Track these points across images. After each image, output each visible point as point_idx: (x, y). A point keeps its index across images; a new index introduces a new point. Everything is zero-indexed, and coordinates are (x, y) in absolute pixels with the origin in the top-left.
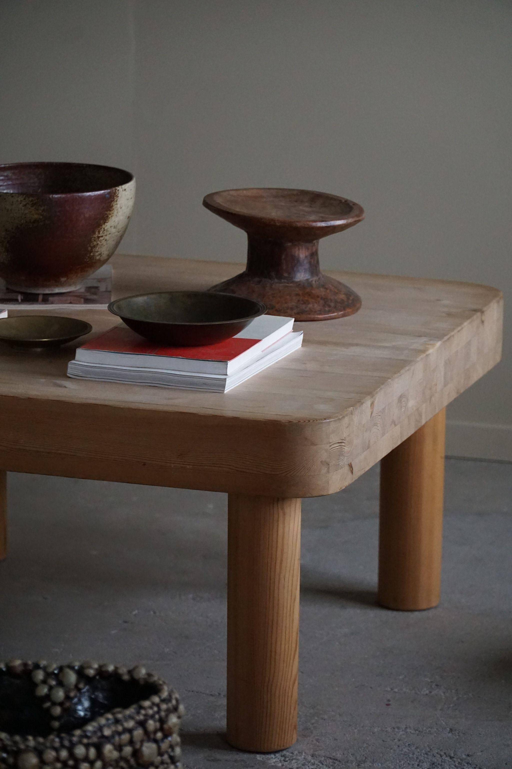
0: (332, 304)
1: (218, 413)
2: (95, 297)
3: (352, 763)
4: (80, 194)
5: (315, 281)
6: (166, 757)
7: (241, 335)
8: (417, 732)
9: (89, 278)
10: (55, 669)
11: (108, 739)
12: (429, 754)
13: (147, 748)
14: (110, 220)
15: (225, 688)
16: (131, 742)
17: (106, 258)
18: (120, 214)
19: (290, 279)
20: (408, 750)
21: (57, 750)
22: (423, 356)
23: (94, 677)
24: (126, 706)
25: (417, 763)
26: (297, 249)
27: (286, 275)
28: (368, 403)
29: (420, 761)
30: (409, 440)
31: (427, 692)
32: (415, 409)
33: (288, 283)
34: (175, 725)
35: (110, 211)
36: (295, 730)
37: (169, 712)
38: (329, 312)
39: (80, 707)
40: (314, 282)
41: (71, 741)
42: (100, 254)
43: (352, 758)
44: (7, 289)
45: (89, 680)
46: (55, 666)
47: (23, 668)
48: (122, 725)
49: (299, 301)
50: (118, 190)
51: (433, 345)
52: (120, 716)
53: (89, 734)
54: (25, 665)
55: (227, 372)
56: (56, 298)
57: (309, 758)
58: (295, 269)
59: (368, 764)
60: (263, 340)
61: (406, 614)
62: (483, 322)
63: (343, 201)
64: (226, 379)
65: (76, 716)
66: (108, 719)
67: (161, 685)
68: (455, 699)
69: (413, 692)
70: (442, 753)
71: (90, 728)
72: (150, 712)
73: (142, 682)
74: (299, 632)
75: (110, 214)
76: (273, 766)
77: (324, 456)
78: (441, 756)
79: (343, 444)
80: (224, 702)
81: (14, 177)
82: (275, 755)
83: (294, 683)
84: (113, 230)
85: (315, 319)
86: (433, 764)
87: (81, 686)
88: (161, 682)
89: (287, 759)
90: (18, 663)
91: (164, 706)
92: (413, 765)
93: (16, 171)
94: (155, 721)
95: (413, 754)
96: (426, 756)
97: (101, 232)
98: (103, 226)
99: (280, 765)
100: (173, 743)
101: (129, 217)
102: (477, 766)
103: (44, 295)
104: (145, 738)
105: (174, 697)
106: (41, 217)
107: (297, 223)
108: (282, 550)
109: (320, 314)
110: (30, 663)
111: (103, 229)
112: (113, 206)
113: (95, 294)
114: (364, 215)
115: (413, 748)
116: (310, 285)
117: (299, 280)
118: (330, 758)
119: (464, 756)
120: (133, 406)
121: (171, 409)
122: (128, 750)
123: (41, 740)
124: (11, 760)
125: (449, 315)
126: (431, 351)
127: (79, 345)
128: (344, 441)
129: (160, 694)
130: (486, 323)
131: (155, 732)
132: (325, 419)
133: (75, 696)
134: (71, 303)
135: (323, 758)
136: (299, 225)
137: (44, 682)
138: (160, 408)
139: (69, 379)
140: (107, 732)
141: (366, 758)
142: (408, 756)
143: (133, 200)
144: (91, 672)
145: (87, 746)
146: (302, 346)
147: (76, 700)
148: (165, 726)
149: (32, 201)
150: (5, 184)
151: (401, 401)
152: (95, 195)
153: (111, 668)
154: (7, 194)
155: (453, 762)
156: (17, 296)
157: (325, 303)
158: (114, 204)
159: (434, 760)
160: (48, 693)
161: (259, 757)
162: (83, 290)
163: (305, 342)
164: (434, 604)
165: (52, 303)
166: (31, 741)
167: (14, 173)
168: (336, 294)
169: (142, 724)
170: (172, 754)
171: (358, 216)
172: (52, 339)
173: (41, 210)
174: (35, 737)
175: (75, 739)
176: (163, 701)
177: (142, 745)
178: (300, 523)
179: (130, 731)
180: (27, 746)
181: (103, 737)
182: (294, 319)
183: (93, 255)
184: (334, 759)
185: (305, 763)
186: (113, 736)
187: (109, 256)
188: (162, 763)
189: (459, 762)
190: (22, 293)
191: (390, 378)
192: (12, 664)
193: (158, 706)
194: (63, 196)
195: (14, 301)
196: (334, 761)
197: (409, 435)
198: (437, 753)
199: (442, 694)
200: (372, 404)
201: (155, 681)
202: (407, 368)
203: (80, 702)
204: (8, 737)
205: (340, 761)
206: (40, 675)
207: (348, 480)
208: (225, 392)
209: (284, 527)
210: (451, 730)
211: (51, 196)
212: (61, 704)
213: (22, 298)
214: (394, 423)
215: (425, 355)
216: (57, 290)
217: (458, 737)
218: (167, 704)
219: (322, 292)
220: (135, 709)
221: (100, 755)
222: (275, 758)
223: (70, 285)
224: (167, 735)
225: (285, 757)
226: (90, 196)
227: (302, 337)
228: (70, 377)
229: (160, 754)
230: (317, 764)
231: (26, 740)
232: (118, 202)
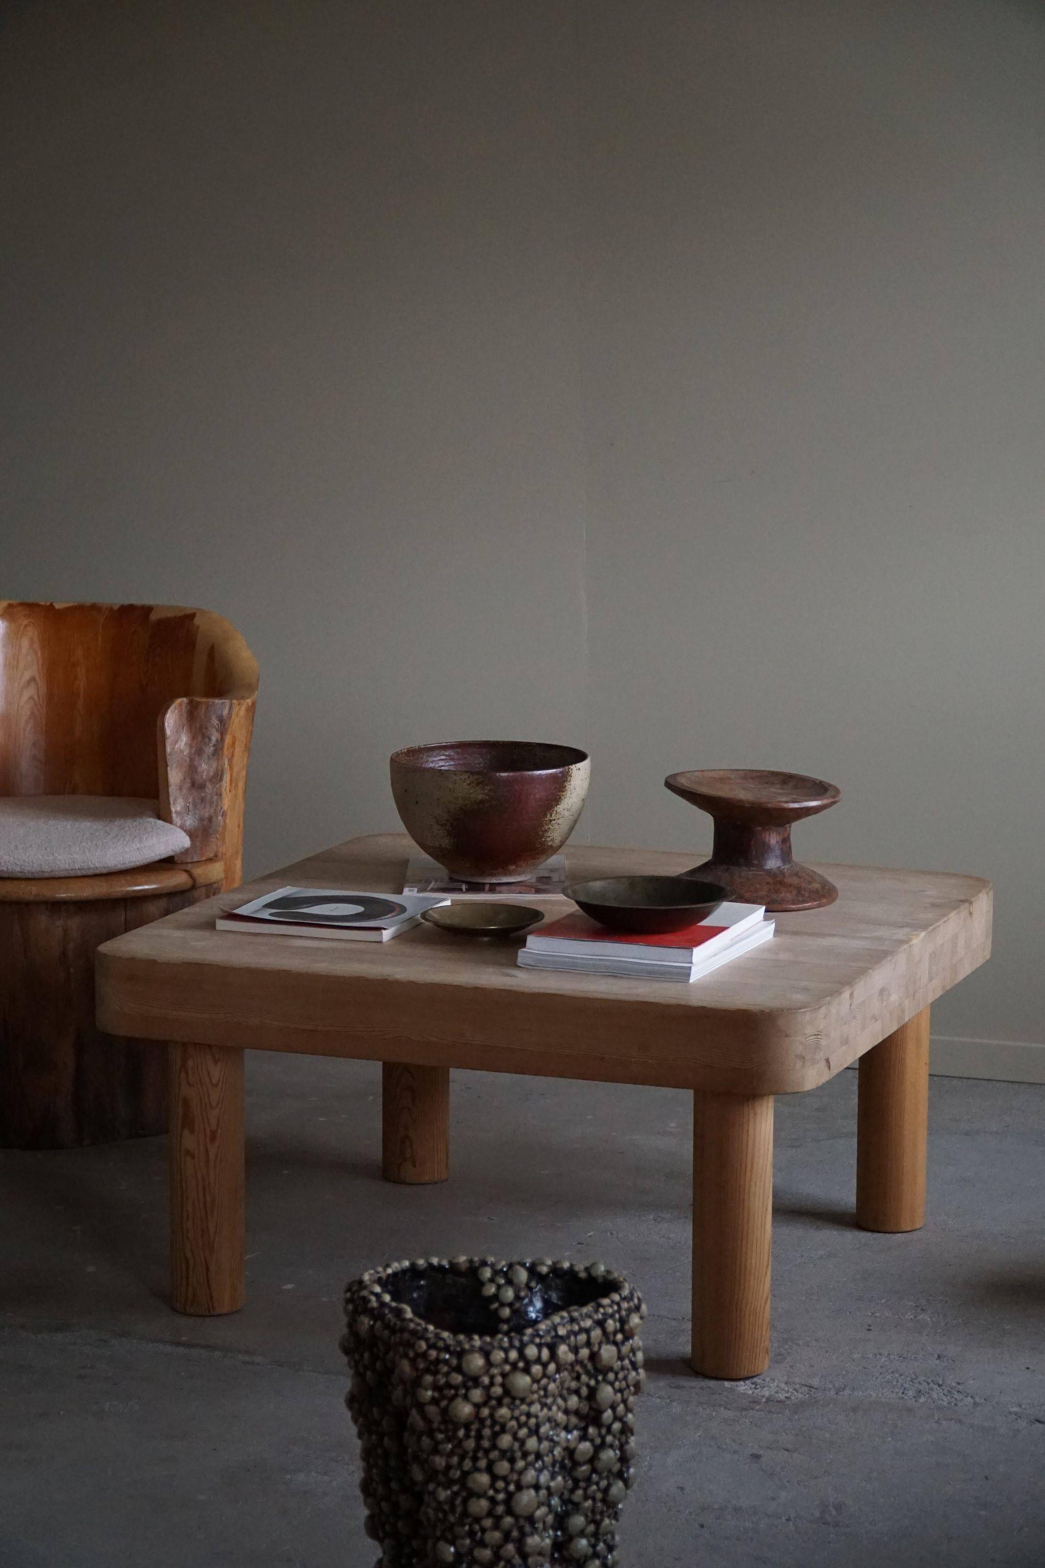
0: (807, 894)
1: (683, 1003)
2: (547, 887)
3: (830, 1391)
4: (530, 773)
5: (788, 869)
6: (627, 1362)
7: (706, 922)
8: (901, 1358)
9: (539, 867)
10: (503, 1267)
11: (563, 1339)
12: (915, 1381)
13: (606, 1350)
14: (563, 801)
15: (690, 1311)
16: (588, 1344)
17: (559, 844)
18: (574, 795)
19: (760, 866)
20: (892, 1377)
21: (506, 1351)
22: (906, 946)
23: (548, 1274)
24: (583, 1304)
25: (901, 1391)
26: (768, 833)
27: (755, 862)
28: (846, 995)
29: (905, 1389)
30: (890, 1037)
31: (912, 1317)
32: (897, 1004)
33: (757, 871)
34: (637, 1326)
35: (563, 792)
36: (767, 1355)
37: (630, 1311)
38: (804, 902)
39: (531, 1309)
40: (786, 870)
41: (521, 1341)
42: (552, 840)
43: (831, 1386)
44: (450, 878)
45: (541, 1278)
46: (503, 1263)
47: (469, 1265)
48: (579, 1324)
49: (770, 890)
50: (572, 769)
51: (917, 935)
52: (576, 1314)
53: (541, 1333)
54: (471, 1261)
55: (692, 960)
56: (504, 888)
57: (783, 1385)
58: (765, 856)
59: (847, 1392)
60: (732, 927)
61: (887, 1235)
62: (971, 914)
63: (818, 782)
64: (691, 967)
65: (526, 1318)
66: (562, 1318)
67: (622, 1282)
68: (943, 1324)
69: (896, 1317)
70: (929, 1381)
71: (543, 1327)
72: (610, 1311)
73: (600, 1280)
74: (771, 1243)
75: (563, 796)
76: (743, 1393)
77: (799, 1049)
78: (928, 1384)
79: (819, 1037)
80: (689, 1325)
81: (456, 757)
82: (745, 1383)
83: (766, 1300)
84: (566, 813)
85: (788, 909)
86: (920, 1392)
87: (533, 1284)
88: (621, 1279)
89: (758, 1387)
90: (462, 1259)
91: (625, 1305)
92: (897, 1393)
93: (459, 750)
94: (615, 1321)
95: (897, 1382)
96: (911, 1383)
97: (553, 815)
98: (556, 808)
99: (750, 1392)
100: (635, 1346)
101: (583, 800)
102: (968, 1394)
103: (491, 884)
104: (604, 1340)
105: (635, 1295)
106: (488, 797)
107: (767, 805)
108: (753, 1155)
109: (794, 904)
110: (476, 1259)
111: (555, 812)
112: (565, 787)
113: (546, 884)
114: (841, 796)
115: (897, 1375)
116: (783, 874)
117: (769, 868)
118: (806, 1386)
119: (954, 1384)
120: (590, 995)
121: (631, 999)
122: (584, 1353)
123: (488, 1339)
124: (454, 1362)
125: (933, 905)
126: (915, 941)
127: (530, 933)
128: (820, 1033)
129: (619, 1291)
130: (974, 915)
131: (615, 1333)
132: (800, 1009)
133: (526, 1296)
134: (520, 893)
135: (798, 1385)
136: (770, 806)
137: (492, 1280)
138: (620, 997)
139: (521, 969)
140: (562, 1331)
141: (845, 1386)
142: (892, 1383)
143: (588, 780)
144: (544, 1270)
145: (540, 1346)
146: (774, 936)
147: (526, 1301)
148: (627, 1327)
149: (477, 779)
150: (447, 764)
151: (882, 994)
152: (546, 774)
153: (566, 1265)
154: (449, 772)
155: (941, 1391)
156: (461, 886)
157: (799, 893)
158: (567, 785)
159: (921, 1387)
160: (496, 1292)
161: (727, 1384)
162: (534, 880)
163: (777, 932)
164: (918, 1226)
165: (500, 892)
166: (477, 1341)
167: (458, 753)
168: (810, 883)
169: (601, 1324)
170: (633, 1359)
171: (834, 797)
172: (500, 927)
173: (487, 790)
174: (481, 1336)
175: (526, 1338)
176: (624, 1299)
177: (600, 1348)
178: (772, 1126)
179: (587, 1331)
180: (472, 1346)
181: (557, 1336)
182: (764, 908)
183: (545, 841)
184: (810, 1387)
185: (777, 1391)
186: (568, 1336)
187: (562, 843)
188: (623, 1368)
189: (948, 1391)
190: (467, 883)
191: (870, 969)
192: (455, 1261)
193: (618, 1304)
194: (511, 774)
195: (460, 890)
196: (810, 1389)
197: (892, 1032)
198: (924, 1381)
199: (929, 1319)
200: (852, 995)
201: (614, 1279)
202: (889, 958)
203: (531, 1303)
204: (451, 1336)
205: (816, 1389)
206: (487, 1273)
207: (826, 1077)
208: (691, 981)
209: (755, 1130)
210: (939, 1357)
211: (498, 774)
212: (510, 1305)
213: (467, 888)
214: (875, 1018)
215: (908, 945)
216: (505, 880)
217: (946, 1364)
218: (628, 1302)
219: (795, 881)
220: (592, 1307)
221: (553, 1356)
222: (744, 1386)
223: (520, 874)
224: (628, 1336)
225: (756, 1385)
226: (540, 775)
227: (773, 926)
228: (520, 967)
229: (621, 1358)
230: (791, 1392)
231: (471, 1339)
232: (571, 783)
